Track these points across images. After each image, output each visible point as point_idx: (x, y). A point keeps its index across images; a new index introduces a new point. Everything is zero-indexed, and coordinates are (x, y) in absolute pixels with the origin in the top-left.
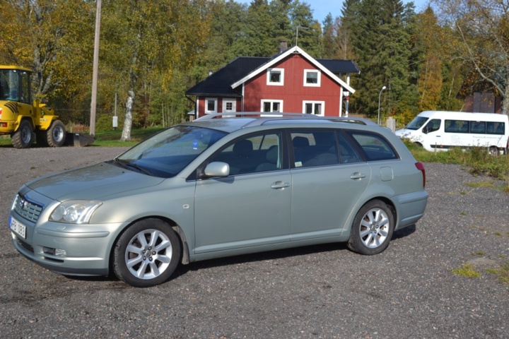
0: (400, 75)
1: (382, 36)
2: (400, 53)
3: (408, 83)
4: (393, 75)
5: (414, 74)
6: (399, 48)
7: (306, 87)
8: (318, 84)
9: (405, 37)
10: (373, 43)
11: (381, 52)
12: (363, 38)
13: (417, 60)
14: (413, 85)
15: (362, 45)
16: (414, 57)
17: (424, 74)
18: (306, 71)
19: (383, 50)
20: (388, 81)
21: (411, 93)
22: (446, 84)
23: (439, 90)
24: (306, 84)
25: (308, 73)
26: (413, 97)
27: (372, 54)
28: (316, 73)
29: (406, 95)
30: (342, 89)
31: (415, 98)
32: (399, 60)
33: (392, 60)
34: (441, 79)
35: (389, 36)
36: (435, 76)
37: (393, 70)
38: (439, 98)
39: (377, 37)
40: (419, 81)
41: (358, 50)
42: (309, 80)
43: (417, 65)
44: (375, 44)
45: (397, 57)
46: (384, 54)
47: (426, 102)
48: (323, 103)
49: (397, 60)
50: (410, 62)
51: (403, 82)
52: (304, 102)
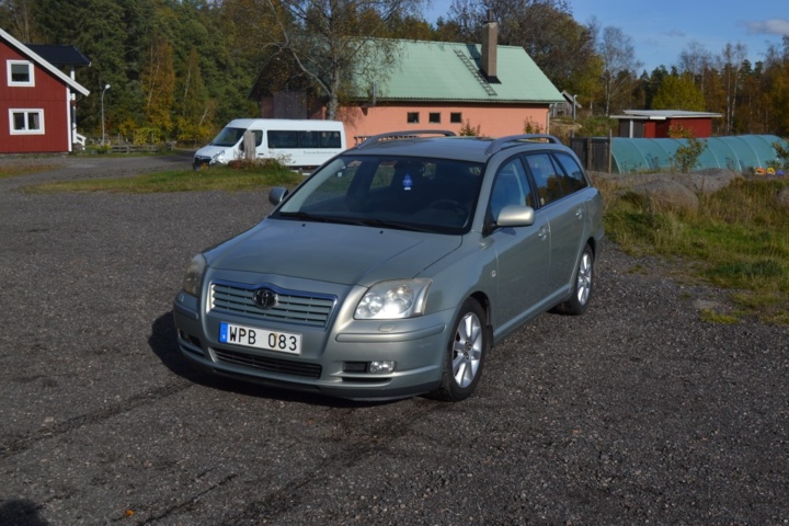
0: (114, 68)
1: (82, 10)
2: (110, 35)
3: (127, 79)
4: (104, 69)
5: (135, 64)
6: (108, 27)
7: (11, 88)
8: (31, 83)
9: (116, 11)
10: (69, 20)
11: (83, 34)
12: (52, 11)
13: (136, 45)
14: (135, 81)
15: (52, 21)
16: (131, 41)
17: (148, 65)
18: (9, 63)
19: (86, 30)
20: (97, 76)
21: (131, 93)
22: (181, 80)
23: (171, 88)
24: (11, 83)
25: (13, 66)
26: (136, 99)
27: (68, 37)
28: (27, 66)
29: (126, 95)
30: (68, 90)
31: (139, 101)
32: (110, 44)
33: (99, 46)
34: (173, 73)
35: (92, 9)
36: (165, 69)
37: (101, 60)
38: (172, 98)
39: (74, 10)
40: (143, 76)
41: (46, 29)
42: (16, 77)
43: (137, 53)
44: (72, 22)
45: (107, 40)
46: (87, 36)
47: (155, 106)
48: (41, 112)
49: (106, 45)
50: (126, 49)
51: (119, 77)
52: (11, 112)
